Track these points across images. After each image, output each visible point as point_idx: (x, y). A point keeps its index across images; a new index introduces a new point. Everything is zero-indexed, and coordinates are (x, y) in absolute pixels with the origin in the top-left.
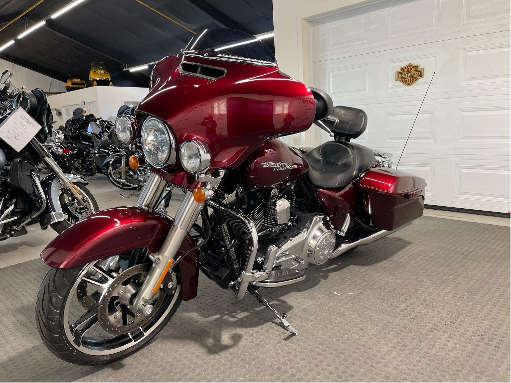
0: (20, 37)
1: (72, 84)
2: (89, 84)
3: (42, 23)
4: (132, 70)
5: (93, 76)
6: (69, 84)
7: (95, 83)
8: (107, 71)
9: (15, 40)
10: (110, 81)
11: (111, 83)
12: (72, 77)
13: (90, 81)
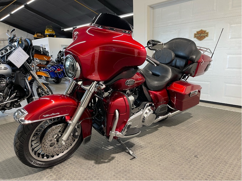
0: (12, 13)
1: (37, 36)
2: (45, 36)
3: (23, 6)
4: (65, 30)
5: (46, 33)
6: (36, 36)
7: (47, 36)
8: (54, 30)
9: (10, 14)
10: (55, 35)
11: (55, 36)
12: (37, 33)
13: (45, 35)
